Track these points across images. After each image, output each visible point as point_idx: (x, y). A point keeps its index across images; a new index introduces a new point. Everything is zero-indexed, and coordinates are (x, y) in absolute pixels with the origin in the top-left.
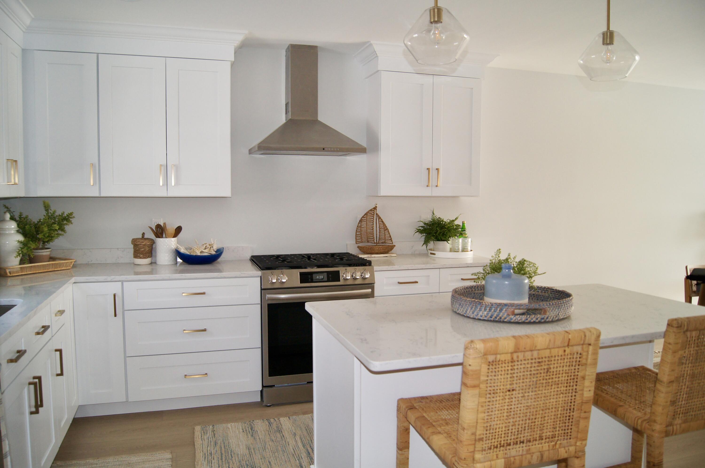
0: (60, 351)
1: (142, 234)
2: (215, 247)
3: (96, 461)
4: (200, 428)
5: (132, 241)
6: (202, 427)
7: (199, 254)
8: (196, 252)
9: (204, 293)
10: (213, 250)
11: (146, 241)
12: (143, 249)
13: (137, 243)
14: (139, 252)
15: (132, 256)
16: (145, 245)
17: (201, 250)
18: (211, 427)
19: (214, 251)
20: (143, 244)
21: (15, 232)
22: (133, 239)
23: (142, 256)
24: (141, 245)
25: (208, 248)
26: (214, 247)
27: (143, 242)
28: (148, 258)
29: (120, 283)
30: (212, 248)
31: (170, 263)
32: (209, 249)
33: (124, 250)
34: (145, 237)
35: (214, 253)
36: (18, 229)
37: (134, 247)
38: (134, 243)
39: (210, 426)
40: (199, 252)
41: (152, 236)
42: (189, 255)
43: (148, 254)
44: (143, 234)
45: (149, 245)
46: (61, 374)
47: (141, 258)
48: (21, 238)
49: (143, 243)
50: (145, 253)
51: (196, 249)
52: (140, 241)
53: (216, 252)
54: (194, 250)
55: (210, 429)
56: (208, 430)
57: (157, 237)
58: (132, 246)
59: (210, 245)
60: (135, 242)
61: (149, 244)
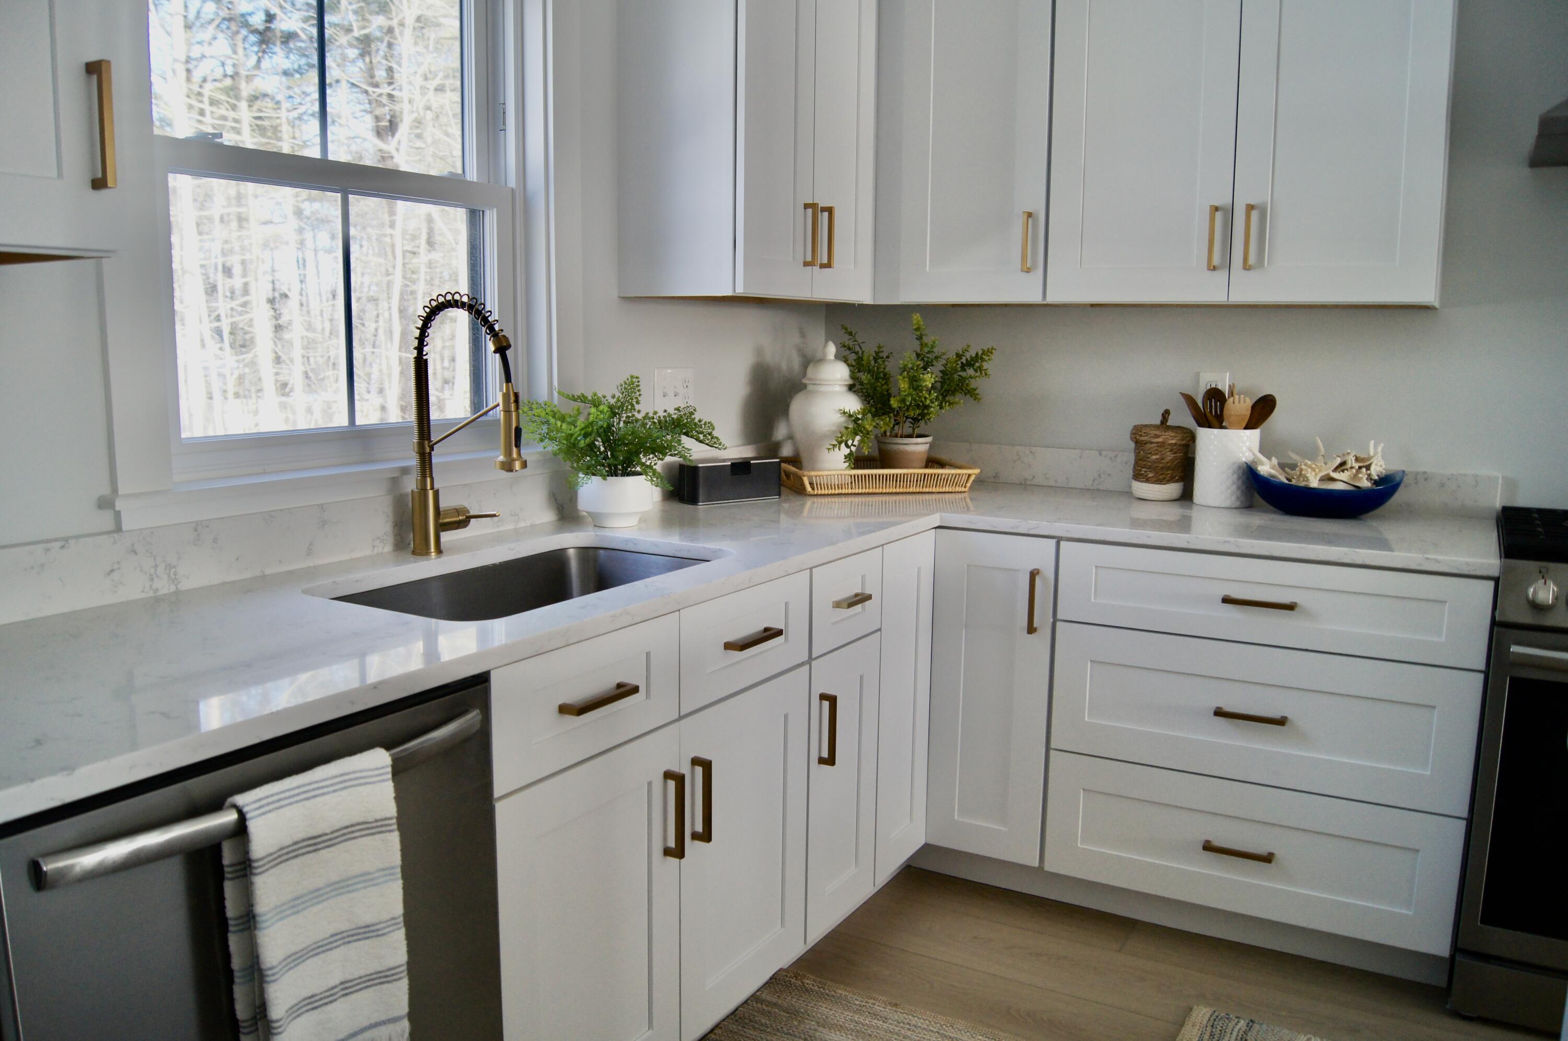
0: (832, 700)
1: (1163, 414)
2: (1379, 469)
3: (888, 1011)
4: (1208, 1015)
5: (1132, 434)
6: (1216, 1014)
7: (1314, 483)
8: (1307, 478)
9: (1290, 607)
10: (1369, 475)
11: (1166, 434)
12: (1157, 457)
13: (1142, 438)
14: (1144, 463)
15: (1130, 472)
16: (1161, 445)
17: (1326, 473)
18: (1242, 1024)
19: (1369, 478)
20: (1157, 443)
21: (845, 389)
22: (1135, 426)
23: (1150, 475)
24: (1152, 443)
25: (1352, 468)
26: (1373, 468)
27: (1157, 436)
28: (1168, 482)
29: (1054, 541)
30: (1364, 470)
31: (1227, 504)
32: (1354, 471)
33: (1116, 456)
34: (1168, 424)
35: (1365, 484)
36: (851, 382)
37: (1135, 449)
38: (1135, 438)
39: (1242, 1022)
40: (1318, 478)
41: (1189, 421)
42: (1283, 484)
43: (1170, 472)
44: (1166, 414)
45: (1175, 444)
46: (830, 760)
47: (1147, 480)
48: (853, 404)
49: (1160, 440)
50: (1162, 468)
51: (1310, 467)
52: (1152, 432)
53: (1376, 483)
54: (1301, 470)
55: (1236, 1030)
56: (1228, 1031)
57: (1200, 425)
58: (1132, 445)
59: (1357, 459)
60: (1138, 435)
61: (1174, 442)
